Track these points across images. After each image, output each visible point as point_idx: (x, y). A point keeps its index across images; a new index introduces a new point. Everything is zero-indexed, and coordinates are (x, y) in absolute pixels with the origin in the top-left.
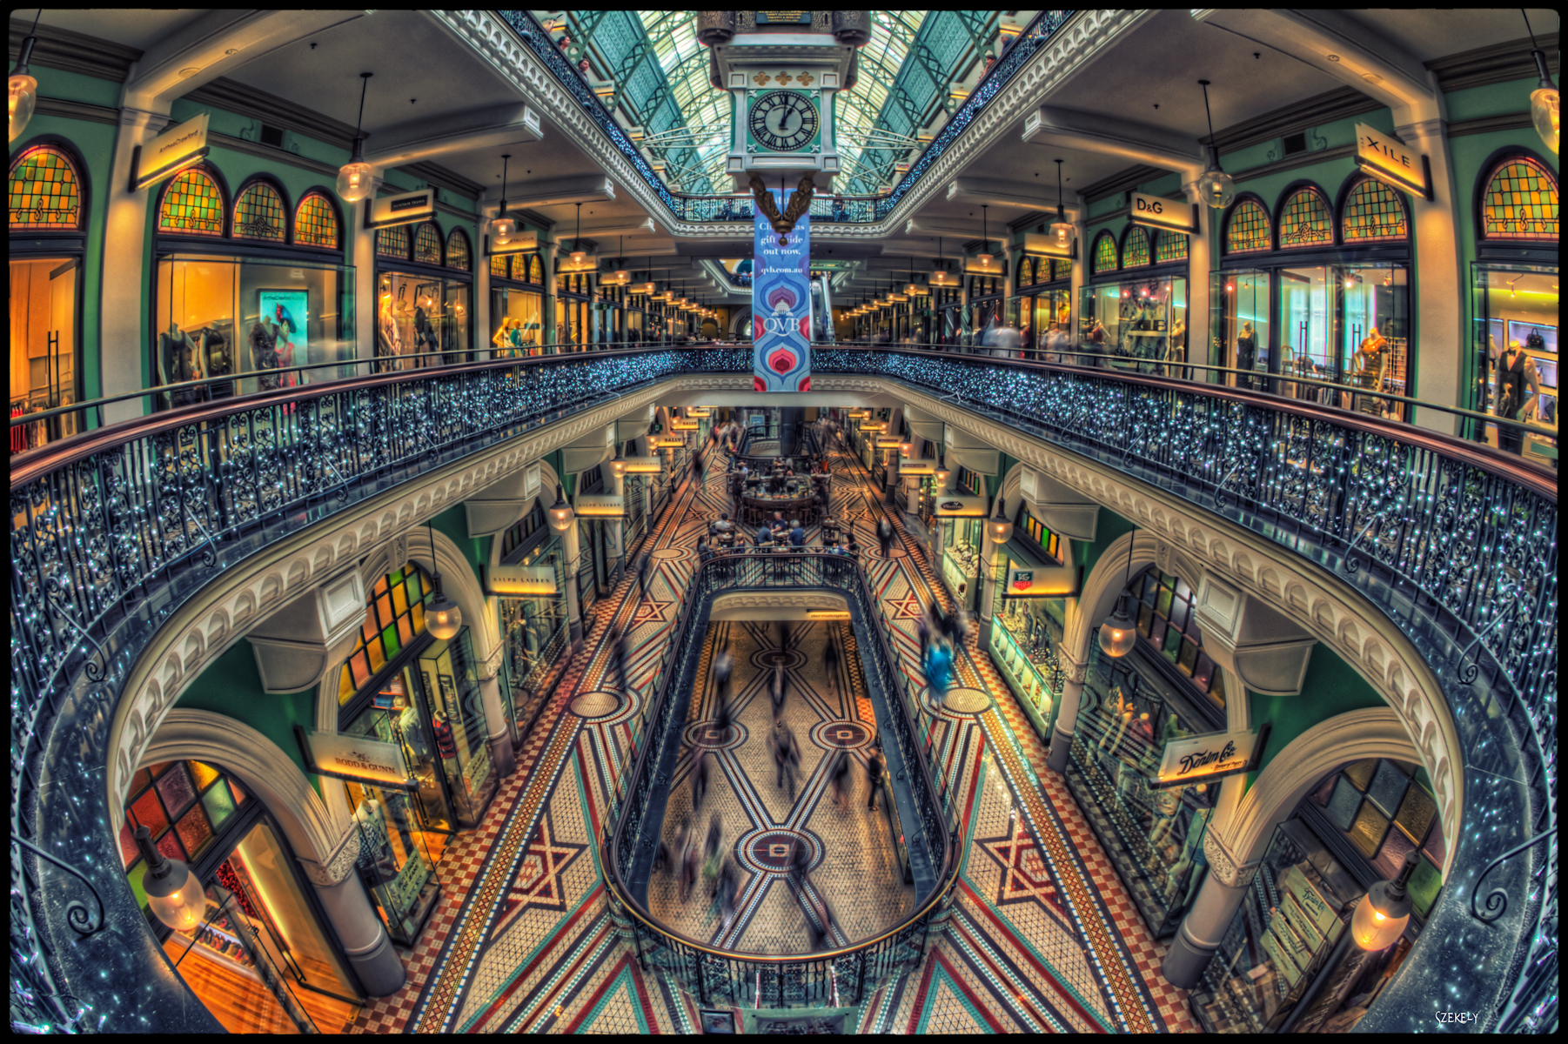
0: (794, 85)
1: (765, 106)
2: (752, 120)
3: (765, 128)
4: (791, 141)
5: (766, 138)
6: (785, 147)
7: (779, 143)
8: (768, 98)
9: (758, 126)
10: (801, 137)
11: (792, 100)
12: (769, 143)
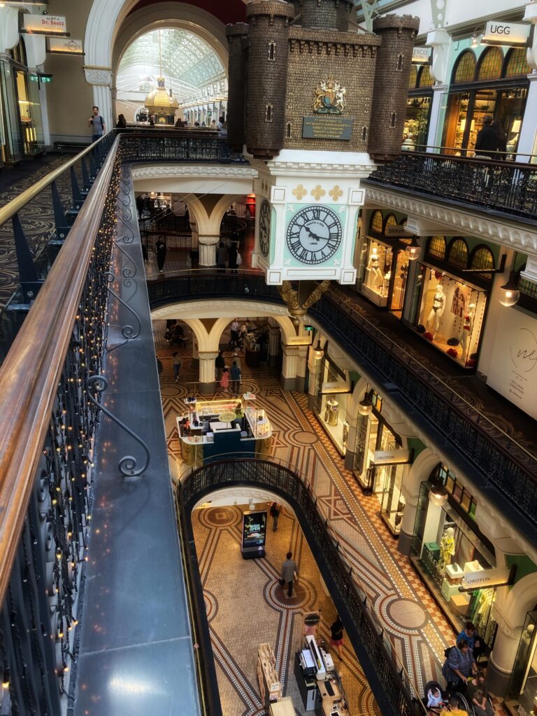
0: (326, 200)
1: (301, 221)
2: (290, 235)
3: (299, 242)
4: (319, 256)
5: (299, 252)
6: (314, 261)
7: (309, 257)
8: (303, 214)
9: (294, 241)
10: (327, 251)
11: (323, 215)
12: (301, 257)
